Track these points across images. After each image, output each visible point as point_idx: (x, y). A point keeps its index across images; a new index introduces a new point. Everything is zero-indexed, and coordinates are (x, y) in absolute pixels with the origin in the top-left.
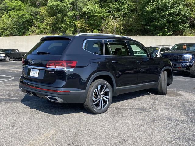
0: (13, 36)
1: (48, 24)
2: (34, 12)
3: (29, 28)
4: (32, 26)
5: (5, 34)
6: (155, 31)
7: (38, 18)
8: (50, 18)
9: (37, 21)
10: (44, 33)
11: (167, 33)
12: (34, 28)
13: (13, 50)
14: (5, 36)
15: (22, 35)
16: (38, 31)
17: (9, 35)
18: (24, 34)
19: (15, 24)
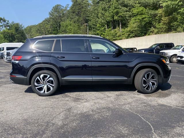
0: (137, 37)
1: (164, 24)
2: (152, 15)
3: (149, 29)
4: (152, 27)
5: (131, 36)
7: (156, 20)
8: (166, 18)
9: (156, 22)
10: (161, 32)
12: (153, 28)
13: (132, 49)
14: (131, 37)
15: (144, 36)
16: (156, 30)
17: (134, 37)
18: (145, 34)
19: (138, 27)
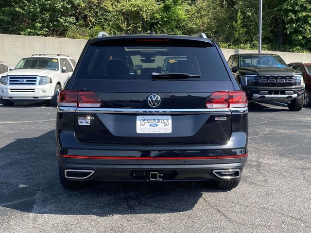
6: (15, 25)
11: (39, 31)
